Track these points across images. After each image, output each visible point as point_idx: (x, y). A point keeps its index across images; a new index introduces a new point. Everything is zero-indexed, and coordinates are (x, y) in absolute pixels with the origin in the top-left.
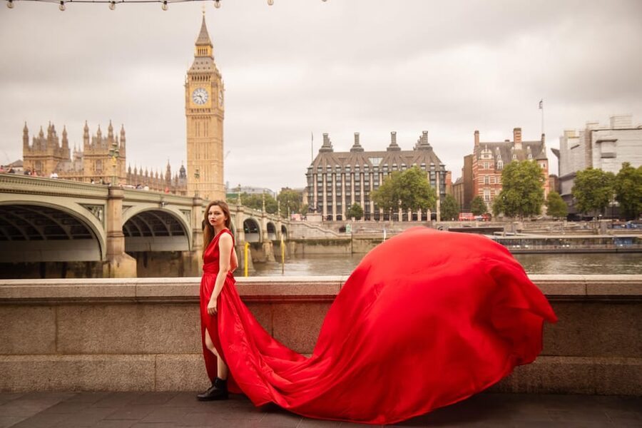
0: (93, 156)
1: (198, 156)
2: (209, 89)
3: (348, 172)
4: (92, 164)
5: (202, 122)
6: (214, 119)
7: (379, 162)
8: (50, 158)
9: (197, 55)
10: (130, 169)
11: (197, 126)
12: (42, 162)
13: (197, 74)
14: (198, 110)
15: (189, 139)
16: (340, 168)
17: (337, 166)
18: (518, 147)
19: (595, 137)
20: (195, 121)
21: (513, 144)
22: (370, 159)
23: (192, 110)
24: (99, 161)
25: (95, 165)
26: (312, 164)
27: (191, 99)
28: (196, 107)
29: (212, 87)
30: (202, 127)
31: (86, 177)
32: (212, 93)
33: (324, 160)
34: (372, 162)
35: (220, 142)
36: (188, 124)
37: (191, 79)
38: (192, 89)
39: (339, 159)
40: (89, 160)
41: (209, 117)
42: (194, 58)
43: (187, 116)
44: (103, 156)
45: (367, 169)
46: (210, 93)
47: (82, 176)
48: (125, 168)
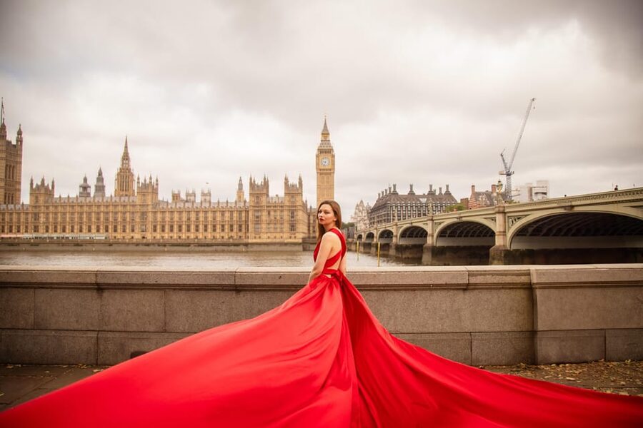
18: (495, 194)
19: (534, 191)
21: (492, 193)
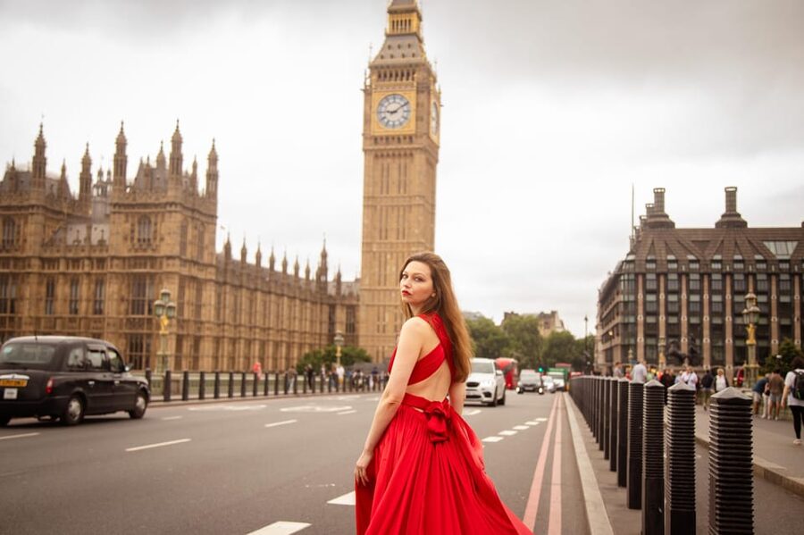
0: (132, 206)
1: (383, 233)
2: (411, 96)
3: (717, 272)
4: (128, 226)
5: (394, 165)
6: (419, 158)
7: (791, 252)
8: (35, 211)
9: (388, 32)
10: (228, 248)
11: (386, 171)
12: (17, 222)
13: (388, 67)
14: (387, 138)
15: (366, 198)
16: (697, 261)
17: (691, 257)
20: (380, 161)
22: (766, 244)
23: (376, 139)
24: (144, 220)
25: (137, 228)
26: (631, 253)
27: (375, 117)
28: (384, 134)
29: (418, 92)
30: (394, 174)
31: (113, 258)
32: (418, 105)
33: (660, 246)
34: (773, 250)
35: (430, 208)
36: (366, 167)
37: (375, 77)
38: (377, 97)
39: (693, 242)
40: (123, 217)
41: (409, 155)
42: (384, 38)
43: (365, 151)
44: (156, 206)
45: (740, 266)
46: (413, 105)
47: (105, 254)
48: (213, 243)
